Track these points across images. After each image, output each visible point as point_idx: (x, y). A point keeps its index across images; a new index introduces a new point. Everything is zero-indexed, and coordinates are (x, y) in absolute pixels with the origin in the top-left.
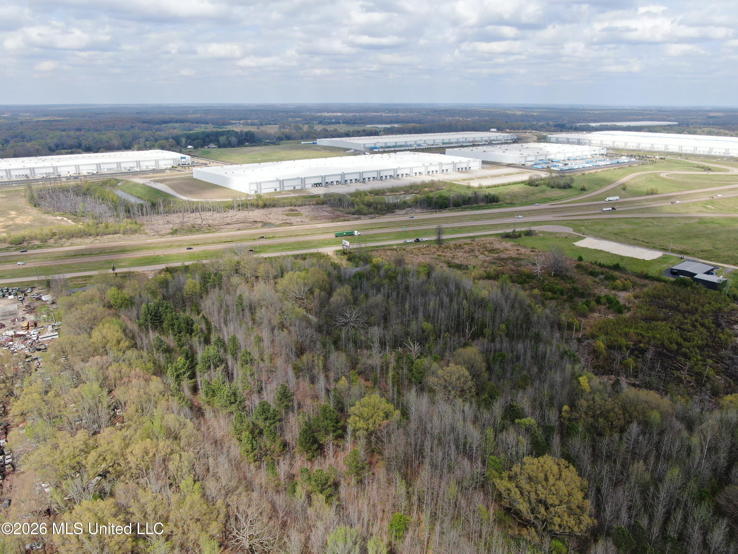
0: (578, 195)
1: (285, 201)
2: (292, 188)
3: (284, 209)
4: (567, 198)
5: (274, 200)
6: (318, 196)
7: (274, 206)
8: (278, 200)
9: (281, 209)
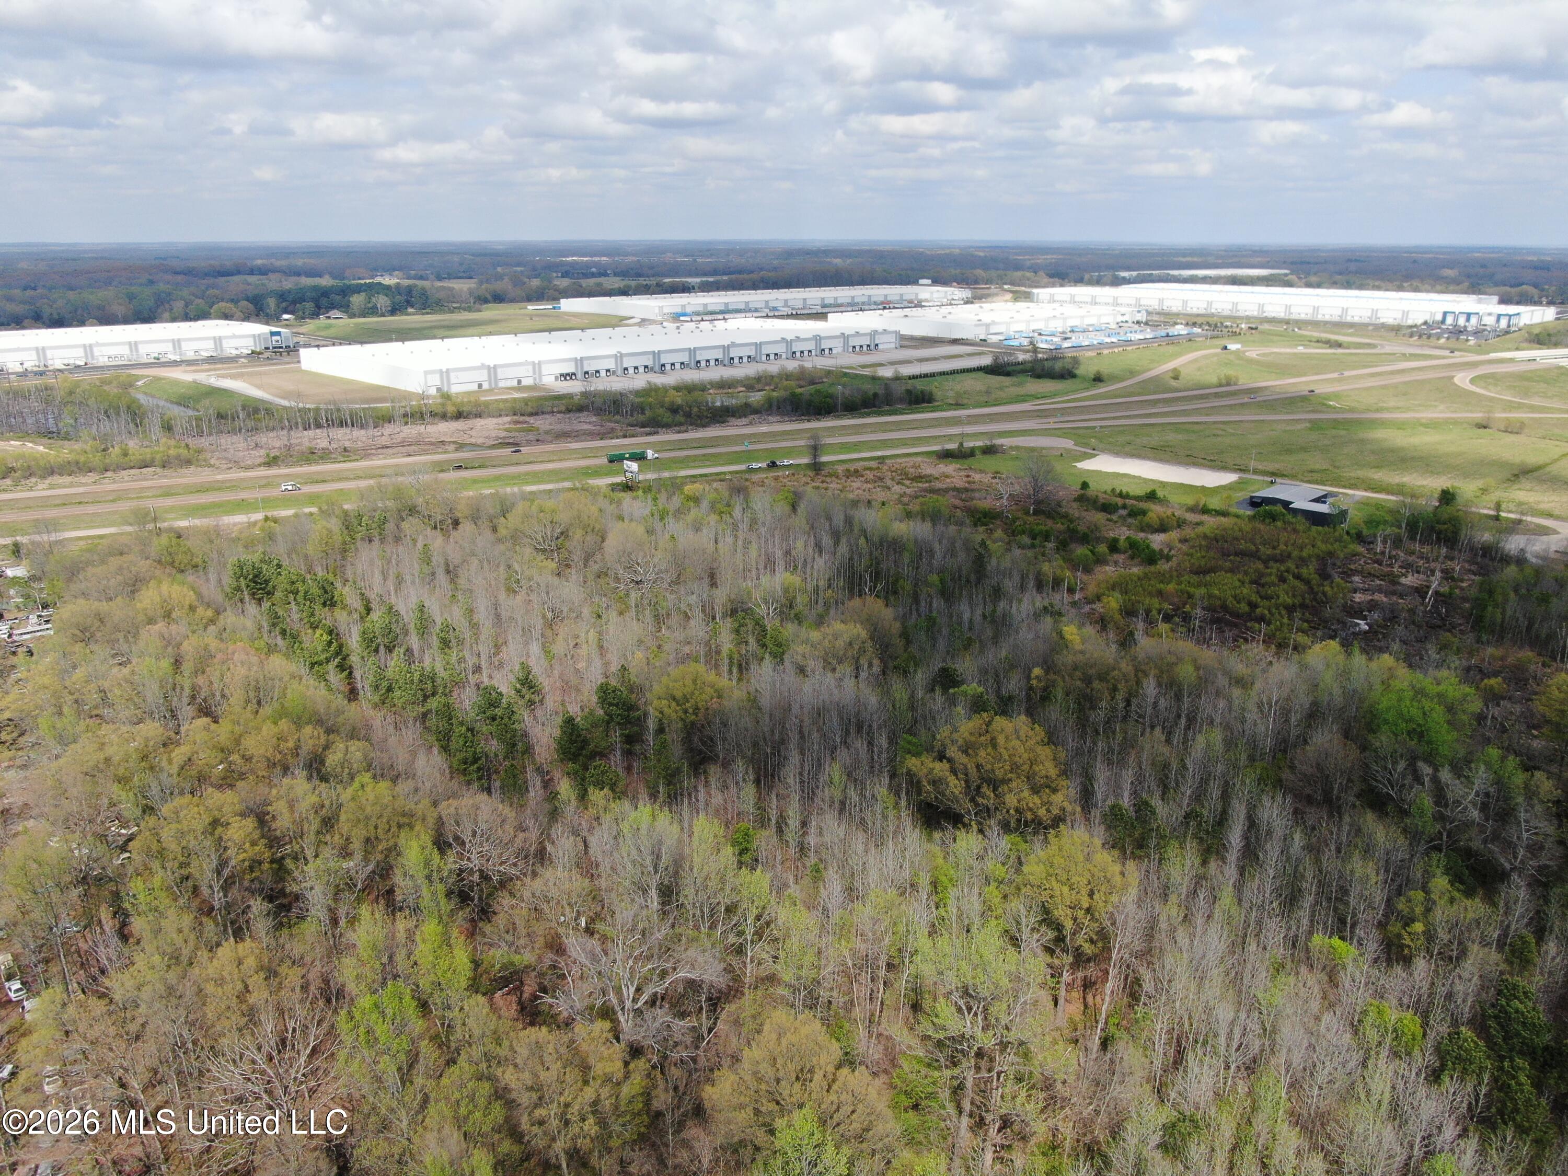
0: (1087, 389)
1: (501, 406)
2: (515, 383)
3: (500, 420)
4: (1067, 393)
5: (477, 404)
6: (570, 396)
7: (479, 415)
8: (487, 404)
9: (495, 420)
